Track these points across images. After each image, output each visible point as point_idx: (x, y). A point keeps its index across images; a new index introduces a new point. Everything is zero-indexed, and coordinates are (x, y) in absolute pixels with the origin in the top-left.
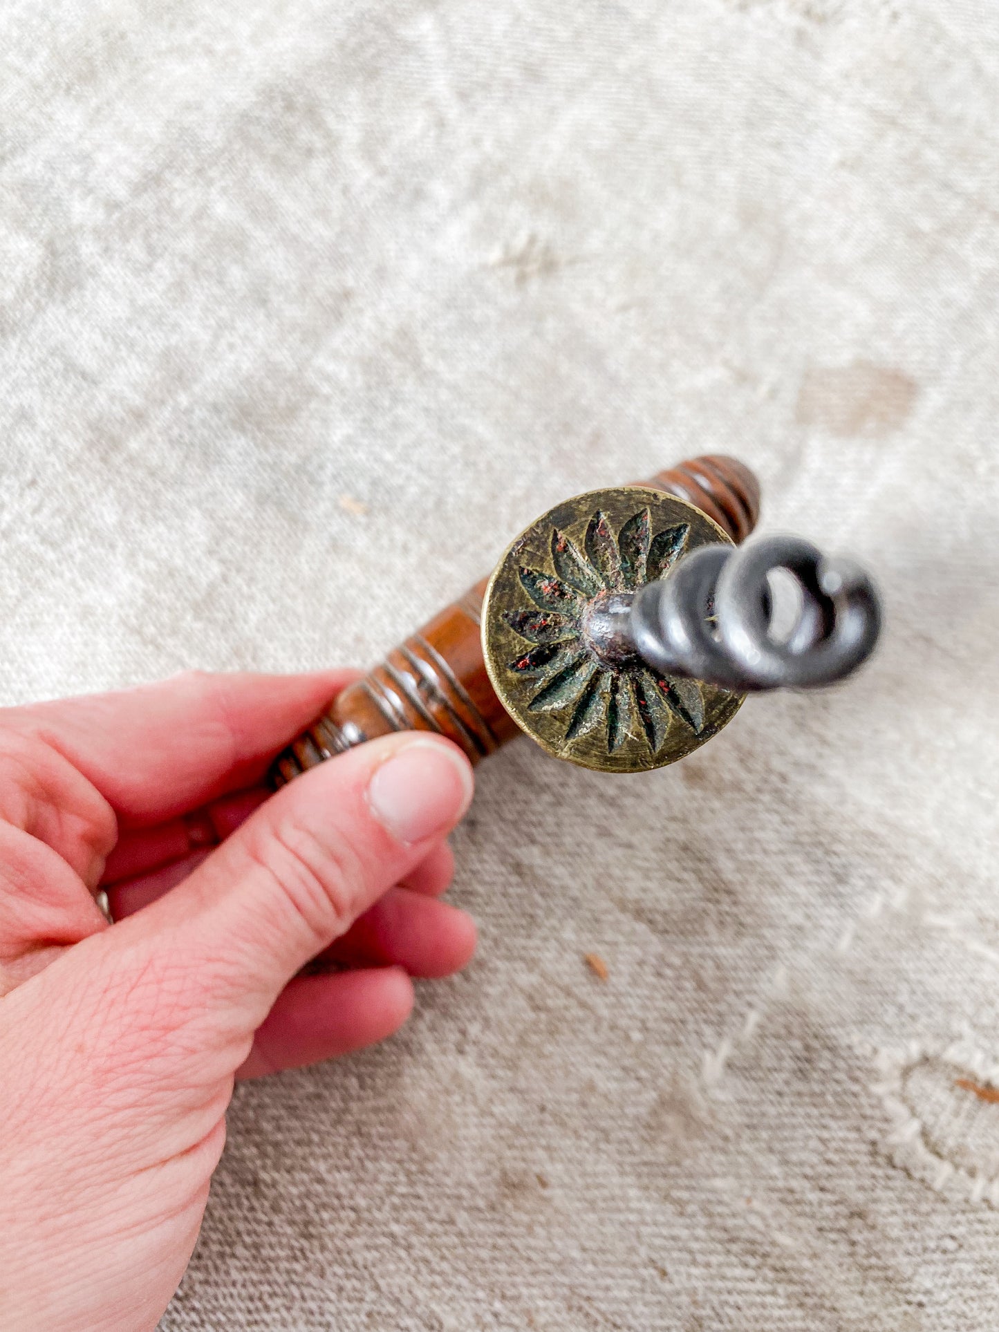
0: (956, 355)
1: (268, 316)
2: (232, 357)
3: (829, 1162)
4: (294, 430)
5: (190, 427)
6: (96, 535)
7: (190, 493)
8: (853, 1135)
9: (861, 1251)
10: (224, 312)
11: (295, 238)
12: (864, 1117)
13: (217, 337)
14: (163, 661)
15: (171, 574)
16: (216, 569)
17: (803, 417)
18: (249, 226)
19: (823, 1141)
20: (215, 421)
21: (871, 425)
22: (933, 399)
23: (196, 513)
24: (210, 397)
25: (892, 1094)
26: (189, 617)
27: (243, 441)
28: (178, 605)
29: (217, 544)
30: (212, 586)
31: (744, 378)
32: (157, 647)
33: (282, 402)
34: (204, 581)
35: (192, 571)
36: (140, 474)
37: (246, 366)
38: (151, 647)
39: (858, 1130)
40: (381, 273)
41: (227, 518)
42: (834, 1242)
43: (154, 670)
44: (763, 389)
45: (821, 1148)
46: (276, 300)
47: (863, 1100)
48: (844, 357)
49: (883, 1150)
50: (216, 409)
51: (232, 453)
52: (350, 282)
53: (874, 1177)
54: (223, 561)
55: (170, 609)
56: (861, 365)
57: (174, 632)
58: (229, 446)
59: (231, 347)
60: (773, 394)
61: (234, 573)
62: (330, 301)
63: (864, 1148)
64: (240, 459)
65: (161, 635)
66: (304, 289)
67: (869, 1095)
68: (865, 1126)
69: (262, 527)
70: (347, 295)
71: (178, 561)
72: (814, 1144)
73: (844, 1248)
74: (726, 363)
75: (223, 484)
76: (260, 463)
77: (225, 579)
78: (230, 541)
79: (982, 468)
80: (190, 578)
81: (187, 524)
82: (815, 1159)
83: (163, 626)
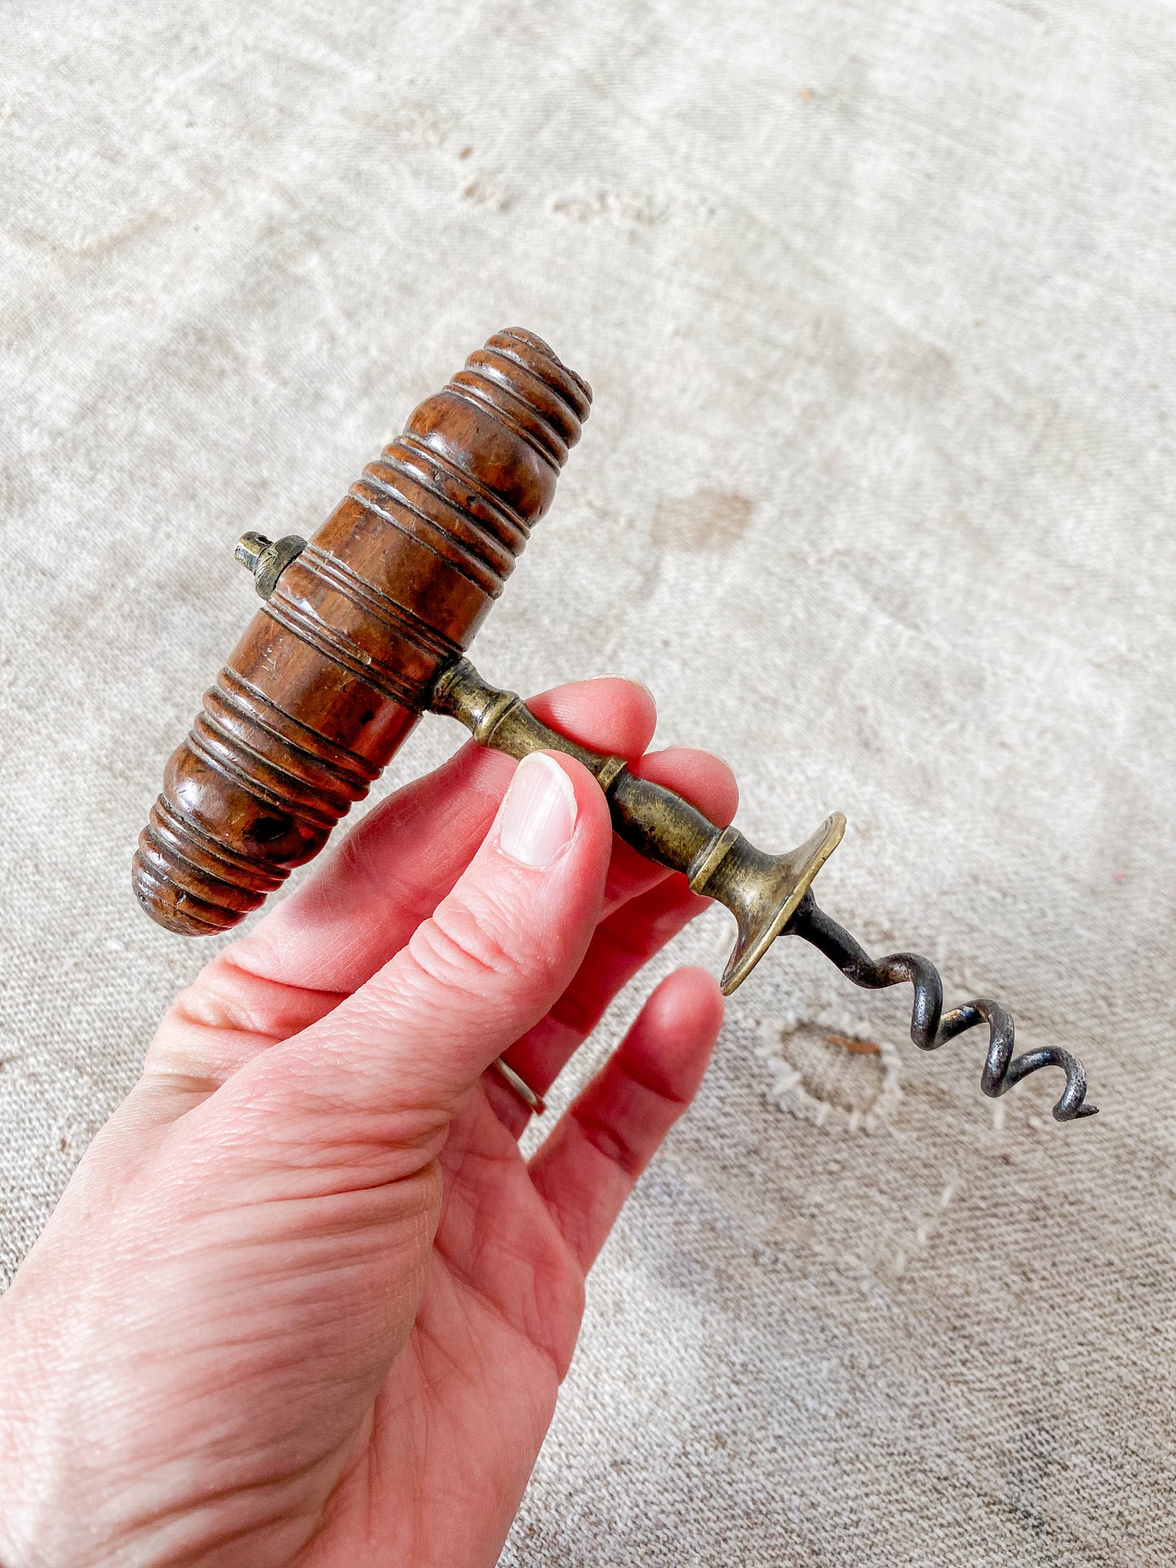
0: (784, 474)
1: (198, 507)
2: (169, 544)
3: (726, 1115)
4: (226, 594)
5: (139, 603)
6: (66, 697)
7: (144, 656)
8: (745, 1091)
9: (758, 1178)
10: (159, 508)
11: (216, 444)
12: (753, 1076)
13: (155, 529)
14: (132, 788)
15: (133, 720)
16: (171, 712)
17: (657, 541)
18: (174, 438)
19: (722, 1099)
20: (159, 596)
21: (715, 538)
22: (767, 512)
23: (151, 670)
24: (154, 578)
25: (775, 1054)
26: (151, 752)
27: (184, 610)
28: (141, 743)
29: (170, 692)
30: (169, 725)
31: (604, 514)
32: (126, 779)
33: (215, 574)
34: (161, 722)
35: (150, 716)
36: (99, 645)
37: (183, 550)
38: (120, 780)
39: (749, 1086)
40: (292, 464)
41: (176, 671)
42: (736, 1176)
43: (125, 797)
44: (622, 521)
45: (719, 1104)
46: (203, 494)
47: (751, 1063)
48: (690, 488)
49: (770, 1099)
50: (160, 586)
51: (176, 620)
52: (265, 474)
53: (765, 1121)
54: (176, 705)
55: (134, 748)
56: (703, 492)
57: (140, 765)
58: (173, 614)
59: (168, 536)
60: (631, 524)
61: (186, 713)
62: (249, 490)
63: (756, 1100)
64: (184, 623)
65: (129, 769)
66: (226, 483)
67: (756, 1059)
68: (754, 1084)
69: (206, 675)
70: (264, 484)
71: (139, 711)
72: (714, 1101)
73: (744, 1179)
74: (590, 504)
75: (171, 645)
76: (201, 625)
77: (179, 719)
78: (181, 689)
79: (812, 561)
80: (149, 722)
81: (143, 679)
82: (714, 1114)
83: (129, 761)
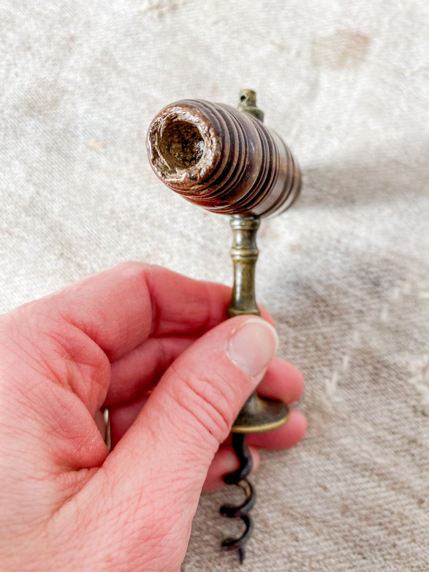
0: (386, 20)
1: (33, 55)
2: (18, 80)
3: (394, 420)
4: (58, 111)
5: (4, 119)
7: (12, 153)
8: (403, 405)
9: (417, 458)
10: (9, 57)
11: (39, 14)
12: (407, 395)
13: (8, 71)
14: (15, 240)
15: (10, 196)
16: (32, 189)
17: (315, 63)
18: (12, 10)
19: (391, 411)
20: (16, 115)
21: (350, 61)
22: (378, 44)
23: (17, 163)
24: (11, 103)
25: (419, 382)
26: (23, 215)
27: (33, 122)
28: (17, 210)
29: (31, 176)
30: (32, 198)
31: (282, 48)
32: (10, 234)
33: (49, 99)
34: (27, 196)
35: (20, 192)
37: (27, 83)
38: (7, 235)
39: (406, 402)
40: (88, 25)
41: (33, 162)
42: (404, 456)
43: (11, 246)
44: (293, 53)
45: (390, 414)
46: (36, 46)
47: (406, 388)
48: (331, 30)
49: (420, 409)
50: (16, 108)
51: (28, 129)
52: (72, 32)
53: (417, 422)
54: (35, 184)
55: (12, 213)
56: (339, 33)
57: (17, 224)
58: (26, 125)
59: (17, 75)
60: (298, 54)
61: (42, 189)
62: (64, 42)
63: (410, 410)
64: (34, 131)
65: (11, 227)
66: (49, 38)
67: (408, 384)
68: (409, 399)
69: (52, 163)
70: (72, 39)
71: (12, 189)
72: (386, 413)
73: (409, 458)
74: (273, 43)
75: (28, 145)
76: (45, 131)
77: (38, 193)
78: (37, 174)
79: (408, 73)
80: (20, 196)
81: (13, 169)
82: (387, 420)
83: (11, 223)
